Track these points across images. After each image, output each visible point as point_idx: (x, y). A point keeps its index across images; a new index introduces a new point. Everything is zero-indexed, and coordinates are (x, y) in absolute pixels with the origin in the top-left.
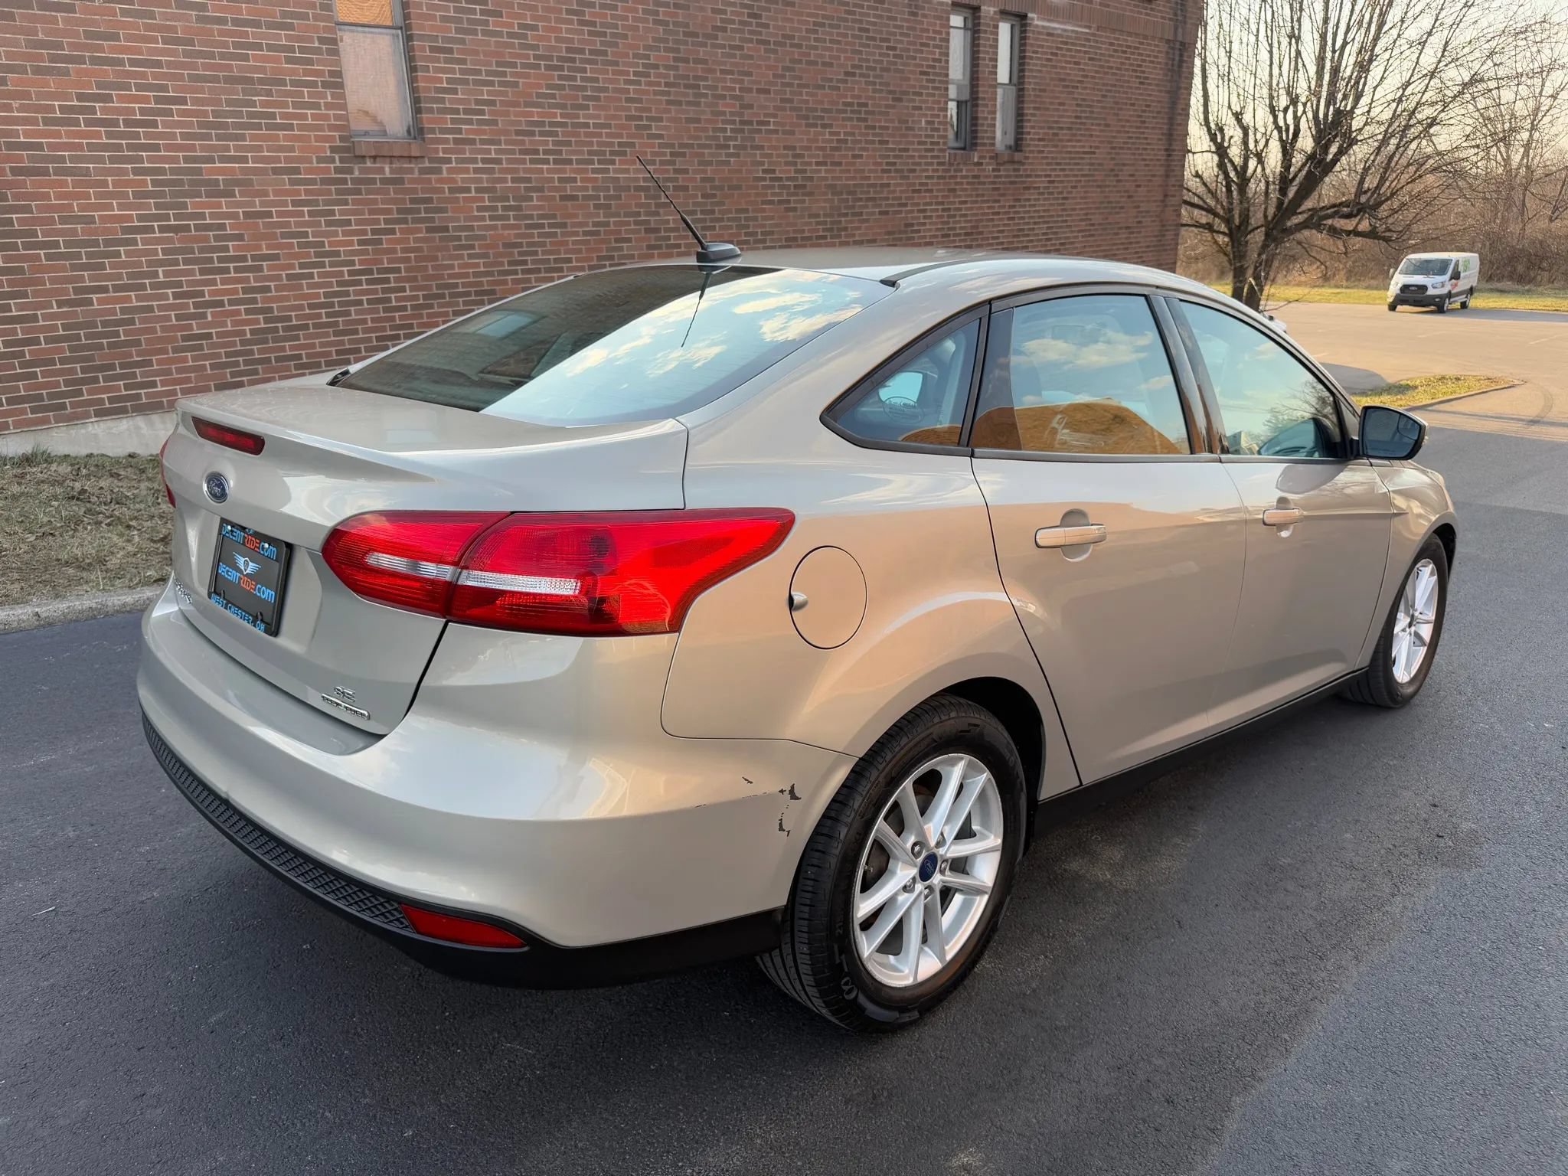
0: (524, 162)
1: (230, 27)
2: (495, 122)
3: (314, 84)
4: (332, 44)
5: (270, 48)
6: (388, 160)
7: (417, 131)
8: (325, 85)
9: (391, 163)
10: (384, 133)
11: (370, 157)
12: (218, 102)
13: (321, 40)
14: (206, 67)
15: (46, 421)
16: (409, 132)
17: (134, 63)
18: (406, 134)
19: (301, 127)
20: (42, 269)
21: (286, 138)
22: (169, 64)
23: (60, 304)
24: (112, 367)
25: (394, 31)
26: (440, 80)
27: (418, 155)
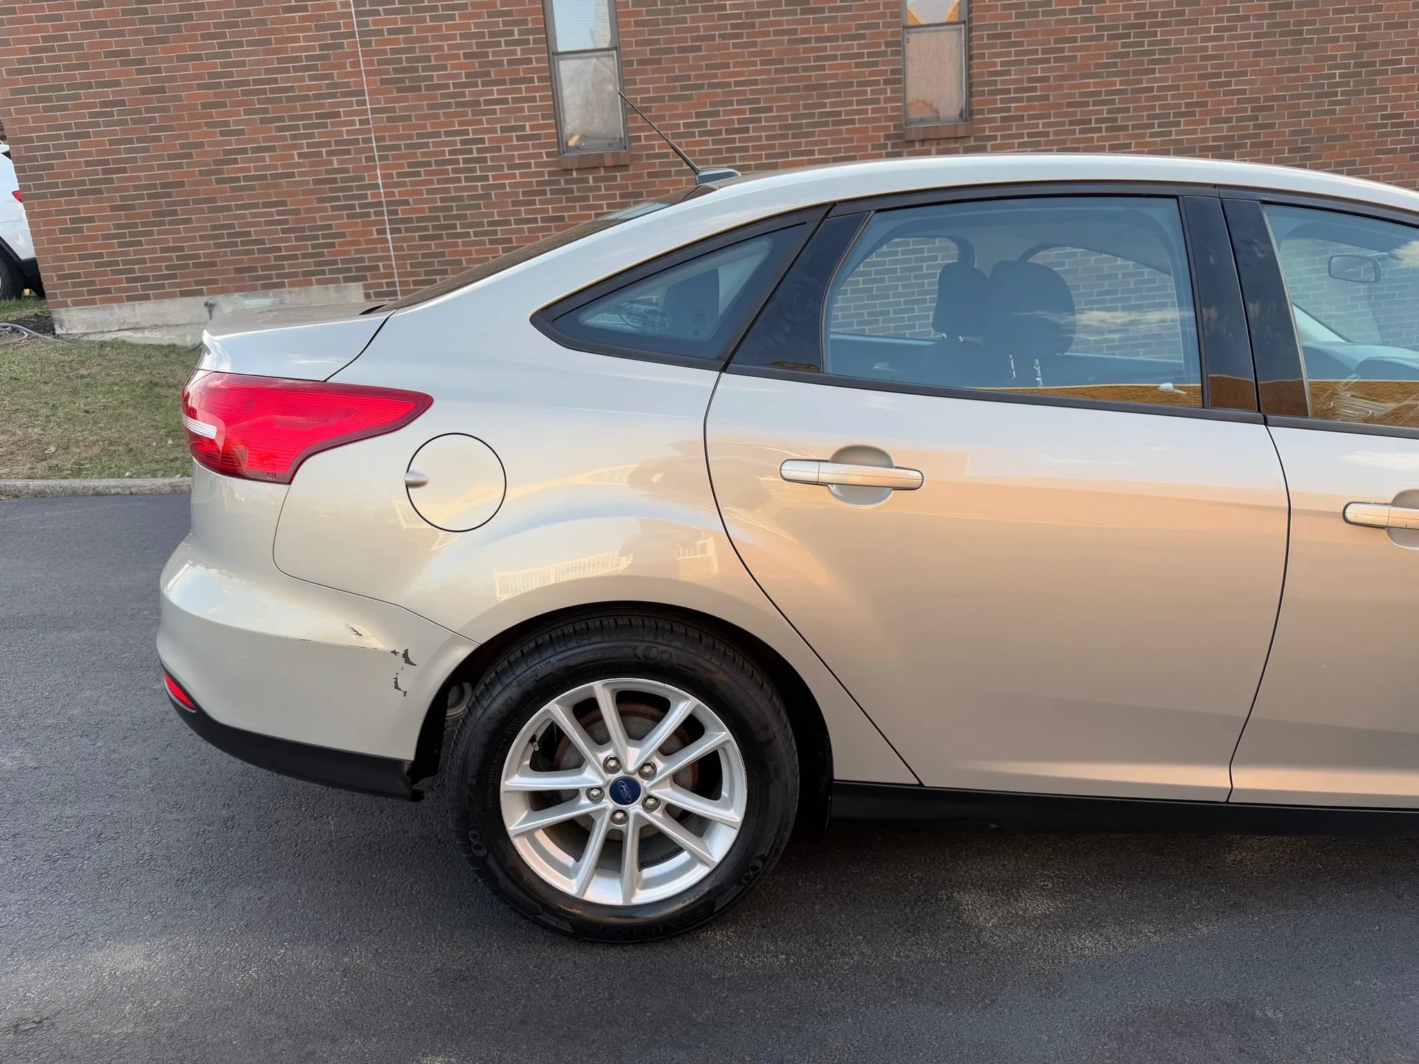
0: (1073, 132)
1: (813, 45)
2: (1047, 97)
3: (877, 83)
4: (898, 47)
5: (844, 57)
6: (936, 142)
7: (968, 114)
8: (887, 82)
9: (938, 144)
10: (938, 119)
11: (920, 141)
12: (796, 107)
13: (887, 44)
14: (791, 79)
16: (961, 115)
17: (737, 84)
18: (958, 118)
19: (861, 121)
21: (848, 131)
22: (763, 81)
25: (958, 26)
26: (995, 64)
27: (964, 135)
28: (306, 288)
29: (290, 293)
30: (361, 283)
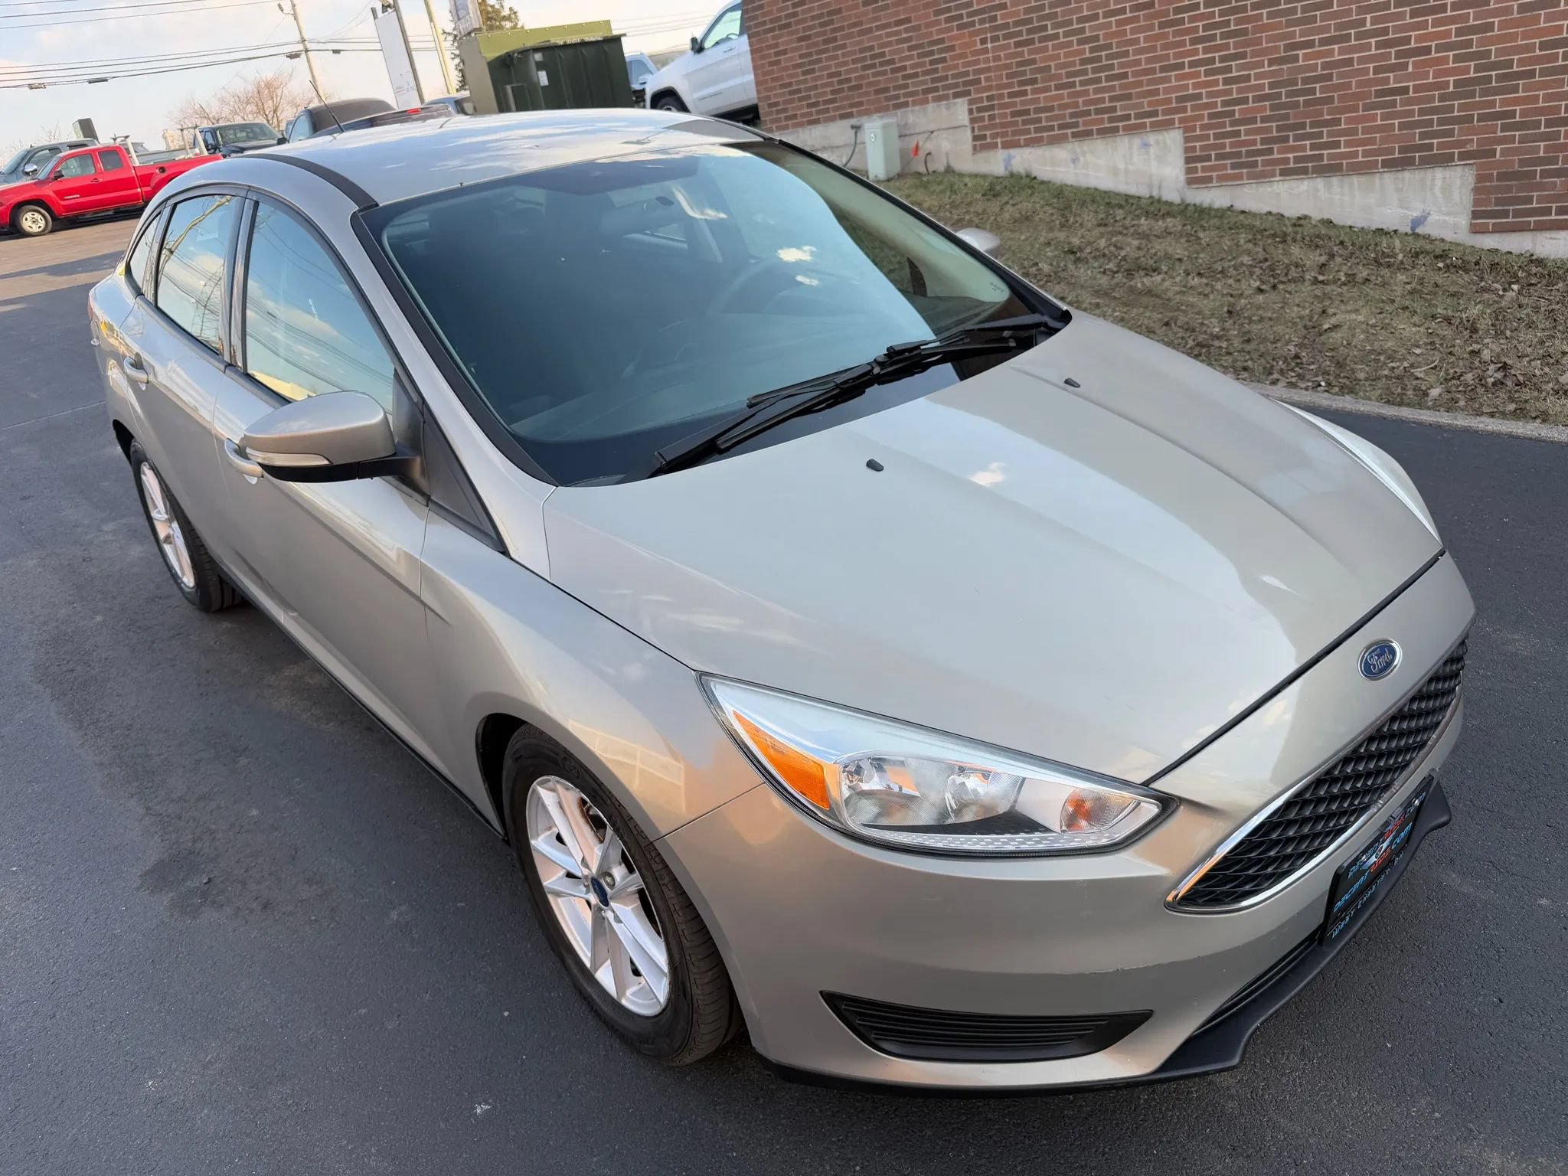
15: (1239, 177)
20: (1264, 28)
23: (1271, 63)
24: (1302, 126)
28: (924, 106)
29: (912, 111)
30: (966, 98)
